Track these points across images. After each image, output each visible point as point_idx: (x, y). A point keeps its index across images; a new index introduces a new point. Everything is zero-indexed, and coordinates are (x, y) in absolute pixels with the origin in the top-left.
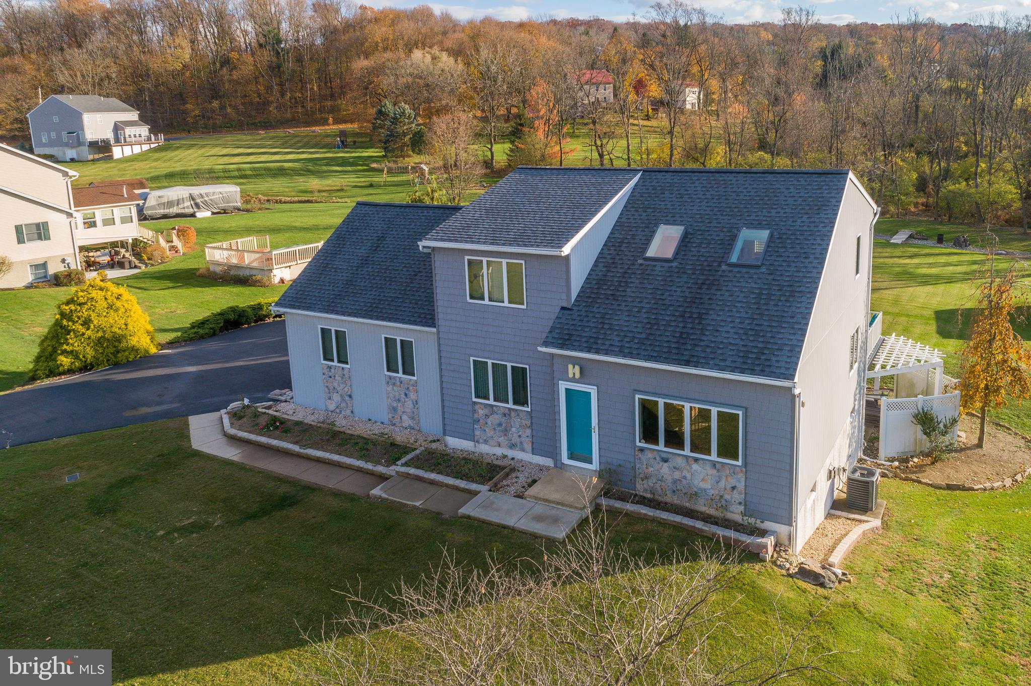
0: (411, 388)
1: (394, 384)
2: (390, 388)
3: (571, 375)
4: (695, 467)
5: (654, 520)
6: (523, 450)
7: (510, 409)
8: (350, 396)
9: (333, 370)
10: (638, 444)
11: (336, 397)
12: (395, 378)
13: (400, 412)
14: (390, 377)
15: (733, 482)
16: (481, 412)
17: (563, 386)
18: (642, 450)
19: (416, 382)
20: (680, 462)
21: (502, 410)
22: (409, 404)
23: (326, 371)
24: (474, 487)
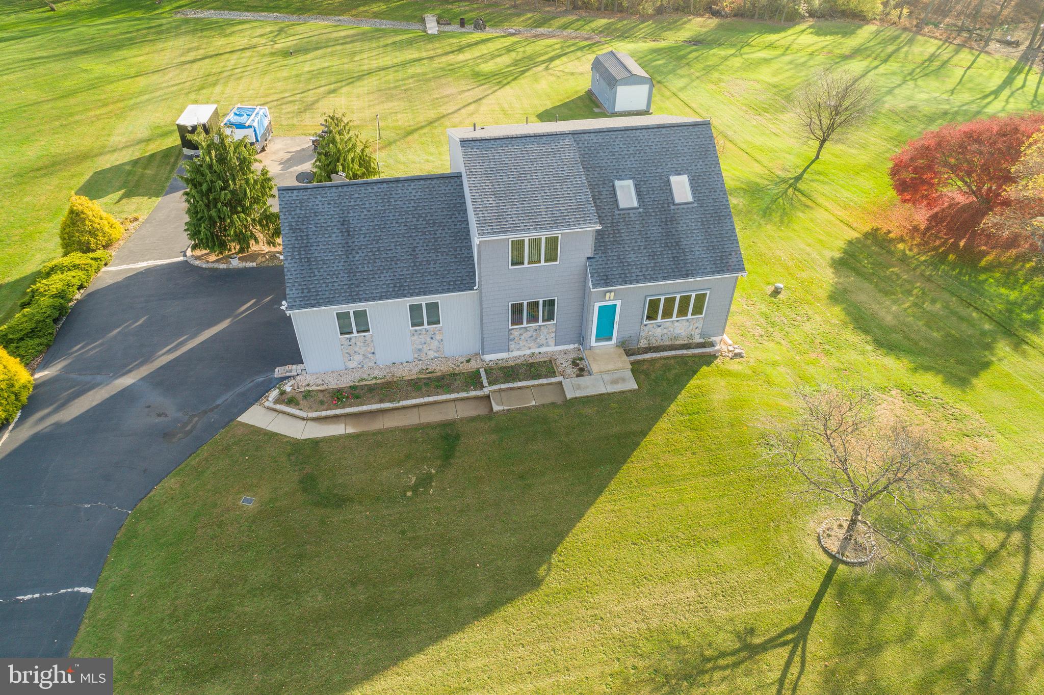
0: (437, 333)
1: (419, 334)
2: (415, 338)
3: (607, 298)
4: (676, 324)
6: (548, 346)
7: (540, 326)
8: (373, 353)
9: (353, 340)
10: (644, 323)
11: (358, 358)
12: (420, 330)
13: (425, 351)
14: (416, 331)
15: (696, 325)
16: (516, 334)
17: (598, 305)
18: (646, 325)
19: (441, 327)
20: (668, 324)
21: (533, 328)
22: (435, 343)
23: (345, 343)
24: (553, 380)
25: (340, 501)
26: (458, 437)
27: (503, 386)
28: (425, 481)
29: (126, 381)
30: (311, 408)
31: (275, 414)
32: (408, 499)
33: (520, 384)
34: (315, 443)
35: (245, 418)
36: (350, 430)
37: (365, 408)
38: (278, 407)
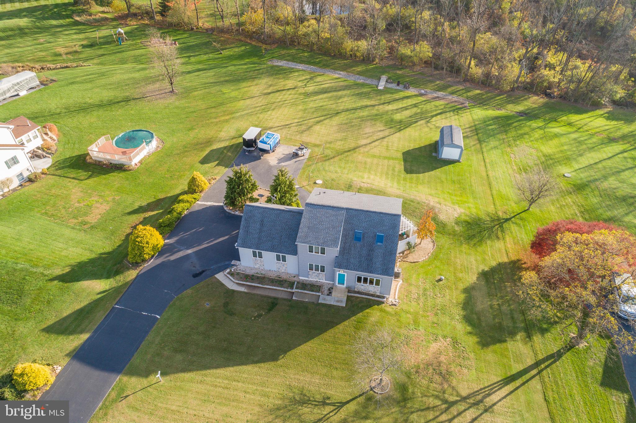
0: (285, 265)
2: (277, 264)
4: (369, 287)
5: (361, 297)
6: (322, 280)
8: (263, 265)
9: (257, 259)
10: (356, 283)
11: (258, 265)
12: (280, 262)
13: (281, 269)
15: (377, 289)
16: (311, 273)
17: (338, 273)
19: (287, 263)
20: (366, 286)
21: (317, 273)
22: (284, 268)
23: (254, 260)
24: (317, 294)
25: (232, 314)
26: (276, 304)
27: (300, 291)
28: (259, 316)
29: (190, 251)
30: (237, 279)
31: (226, 277)
32: (252, 320)
33: (306, 292)
34: (233, 291)
35: (217, 276)
36: (246, 291)
37: (253, 284)
38: (228, 275)
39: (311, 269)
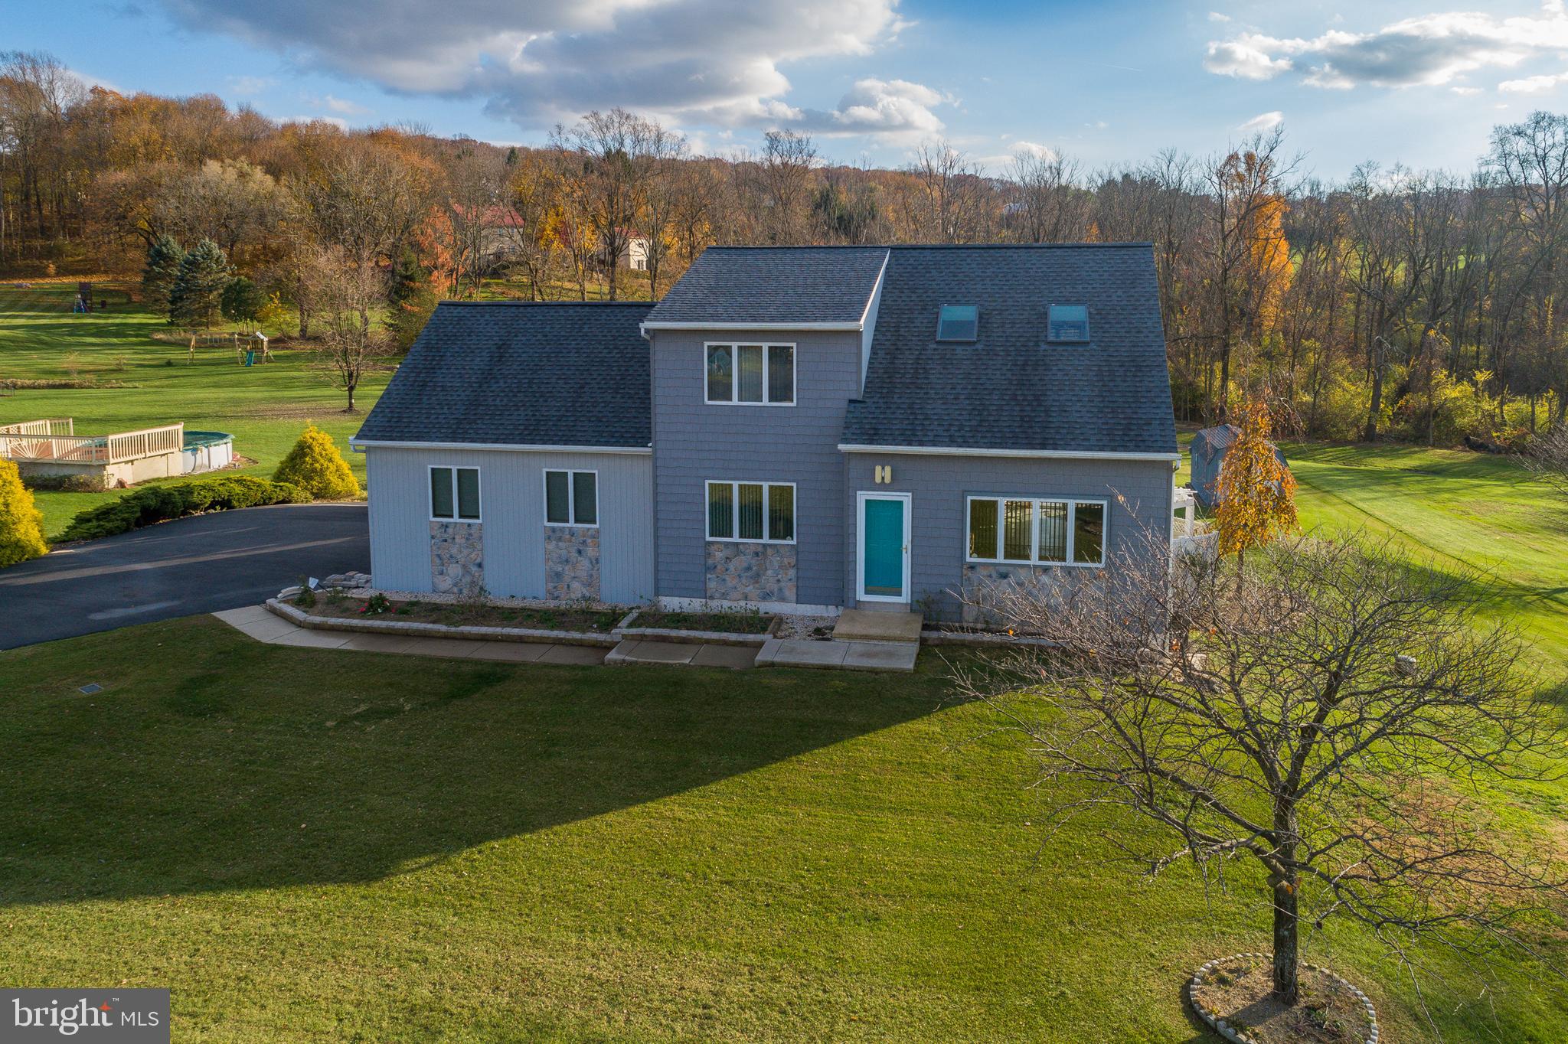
0: (589, 541)
1: (560, 539)
2: (552, 546)
3: (878, 480)
6: (783, 599)
7: (764, 546)
8: (480, 565)
9: (450, 530)
10: (968, 559)
11: (454, 570)
12: (562, 529)
13: (567, 579)
14: (553, 530)
16: (719, 555)
17: (862, 497)
18: (972, 567)
19: (598, 531)
20: (1023, 575)
21: (753, 548)
22: (584, 564)
23: (437, 533)
24: (751, 637)
26: (503, 679)
27: (649, 631)
28: (377, 715)
35: (223, 615)
39: (721, 526)
